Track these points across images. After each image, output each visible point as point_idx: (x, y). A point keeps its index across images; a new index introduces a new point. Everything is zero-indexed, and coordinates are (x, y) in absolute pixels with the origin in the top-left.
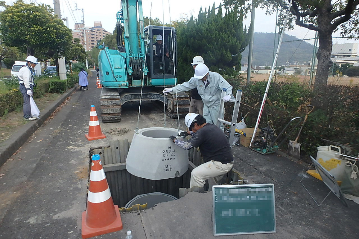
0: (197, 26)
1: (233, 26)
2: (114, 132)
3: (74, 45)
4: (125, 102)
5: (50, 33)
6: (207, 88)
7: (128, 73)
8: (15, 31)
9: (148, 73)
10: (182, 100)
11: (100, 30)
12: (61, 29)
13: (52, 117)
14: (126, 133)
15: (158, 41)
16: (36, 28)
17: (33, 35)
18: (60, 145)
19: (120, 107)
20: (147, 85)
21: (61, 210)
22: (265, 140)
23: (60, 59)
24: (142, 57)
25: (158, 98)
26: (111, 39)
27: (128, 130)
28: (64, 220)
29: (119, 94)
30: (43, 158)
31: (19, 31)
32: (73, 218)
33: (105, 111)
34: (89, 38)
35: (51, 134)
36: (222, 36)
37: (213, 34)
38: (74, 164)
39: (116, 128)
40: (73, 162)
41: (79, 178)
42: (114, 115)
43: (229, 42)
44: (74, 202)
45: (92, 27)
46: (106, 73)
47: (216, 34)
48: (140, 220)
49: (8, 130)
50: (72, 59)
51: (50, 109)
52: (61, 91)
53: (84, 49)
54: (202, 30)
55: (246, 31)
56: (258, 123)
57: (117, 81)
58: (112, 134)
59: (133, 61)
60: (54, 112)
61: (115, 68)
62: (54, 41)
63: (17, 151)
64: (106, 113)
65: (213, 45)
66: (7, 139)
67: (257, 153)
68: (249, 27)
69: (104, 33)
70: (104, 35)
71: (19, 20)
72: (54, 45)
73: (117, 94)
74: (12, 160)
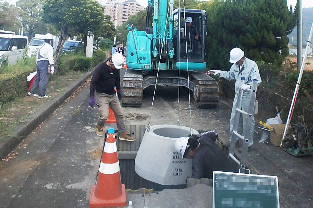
0: (233, 6)
1: (275, 6)
2: (132, 117)
3: (105, 22)
4: (148, 86)
5: (86, 13)
6: (240, 74)
7: (152, 55)
8: (56, 11)
9: (174, 56)
10: (209, 87)
11: (133, 4)
12: (96, 9)
13: (73, 96)
14: (145, 119)
15: (188, 23)
16: (74, 9)
17: (71, 15)
18: (79, 124)
19: (142, 91)
20: (172, 69)
21: (74, 182)
22: (295, 139)
23: (89, 37)
24: (169, 39)
25: (184, 83)
26: (143, 15)
27: (148, 116)
28: (75, 190)
29: (143, 76)
30: (62, 135)
31: (59, 11)
32: (83, 190)
33: (127, 94)
34: (121, 12)
35: (71, 112)
36: (263, 17)
37: (252, 14)
38: (89, 144)
39: (135, 113)
40: (88, 141)
41: (93, 157)
42: (135, 99)
43: (271, 23)
44: (86, 177)
45: (126, 1)
46: (131, 54)
47: (255, 15)
48: (144, 200)
49: (33, 104)
50: (100, 37)
51: (72, 87)
52: (85, 69)
53: (114, 26)
54: (239, 10)
55: (292, 11)
56: (290, 118)
57: (141, 63)
58: (130, 119)
59: (159, 43)
60: (76, 91)
61: (140, 50)
62: (88, 21)
63: (39, 125)
64: (127, 96)
65: (252, 26)
66: (33, 112)
67: (288, 154)
68: (295, 7)
69: (137, 8)
70: (137, 9)
71: (61, 2)
72: (87, 24)
73: (141, 76)
74: (35, 133)
